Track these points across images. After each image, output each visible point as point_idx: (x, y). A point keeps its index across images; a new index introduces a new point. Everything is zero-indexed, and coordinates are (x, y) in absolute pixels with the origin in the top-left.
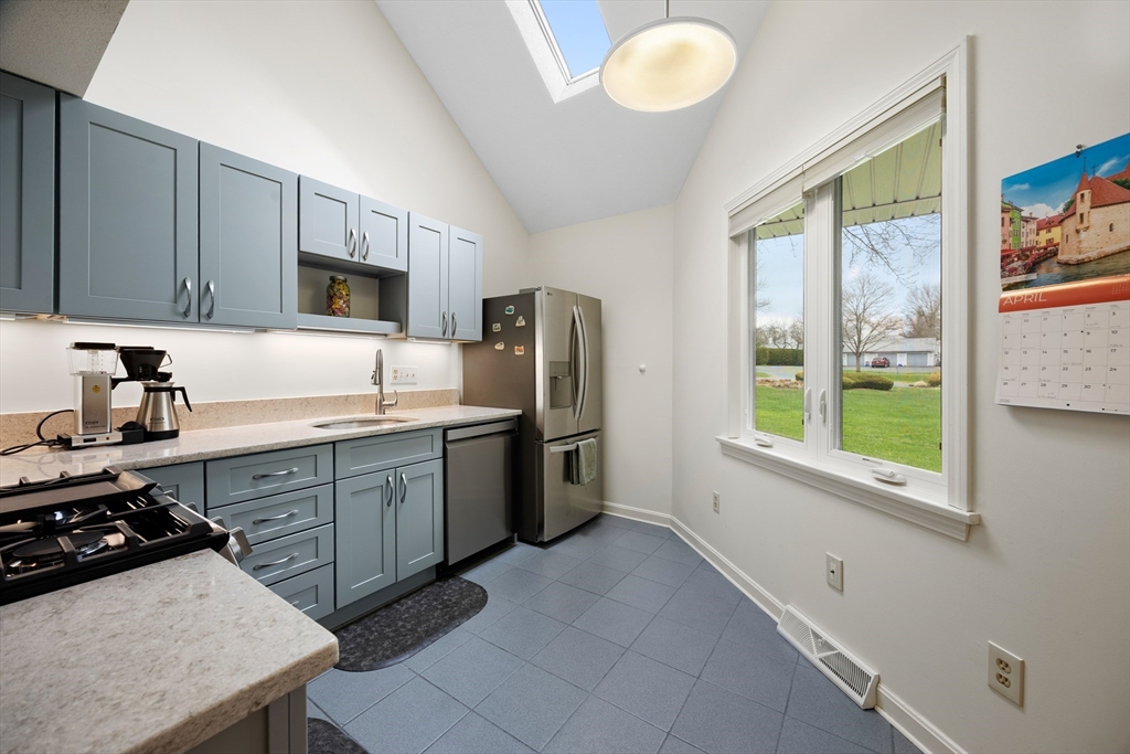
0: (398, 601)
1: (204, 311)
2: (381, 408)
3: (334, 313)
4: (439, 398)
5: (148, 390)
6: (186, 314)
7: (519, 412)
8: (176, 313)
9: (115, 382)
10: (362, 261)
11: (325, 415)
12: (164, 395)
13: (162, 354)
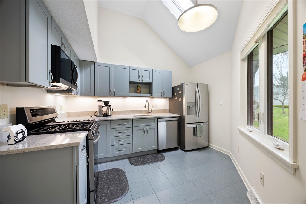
0: (146, 155)
1: (114, 94)
2: (148, 113)
3: (138, 93)
4: (164, 111)
5: (107, 108)
6: (111, 95)
7: (180, 115)
8: (110, 95)
9: (103, 107)
10: (142, 81)
11: (137, 114)
12: (109, 109)
13: (109, 102)
